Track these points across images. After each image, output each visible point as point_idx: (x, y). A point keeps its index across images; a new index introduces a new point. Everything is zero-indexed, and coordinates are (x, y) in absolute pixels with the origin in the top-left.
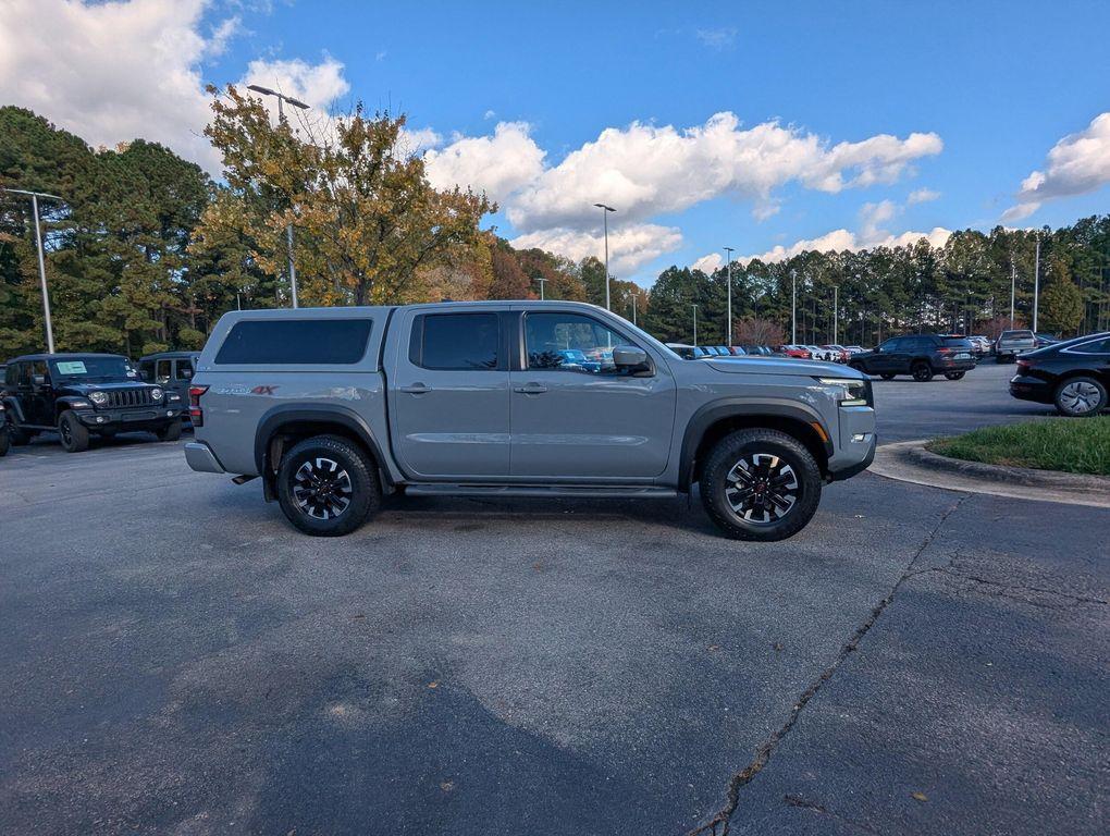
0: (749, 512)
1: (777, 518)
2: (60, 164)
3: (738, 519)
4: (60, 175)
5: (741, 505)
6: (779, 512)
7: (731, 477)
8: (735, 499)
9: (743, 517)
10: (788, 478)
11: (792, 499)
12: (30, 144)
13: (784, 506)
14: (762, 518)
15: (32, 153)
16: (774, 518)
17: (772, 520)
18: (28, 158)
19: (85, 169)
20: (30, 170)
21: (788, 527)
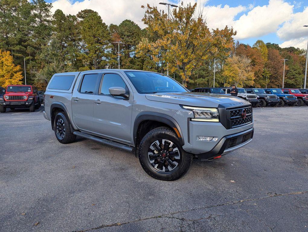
0: (157, 165)
1: (169, 171)
2: (133, 34)
3: (152, 168)
4: (133, 37)
5: (153, 161)
6: (170, 168)
7: (152, 148)
8: (151, 158)
9: (154, 167)
10: (176, 154)
11: (176, 164)
12: (127, 29)
13: (173, 166)
14: (162, 169)
15: (127, 32)
16: (167, 171)
17: (166, 171)
18: (126, 33)
19: (138, 34)
20: (126, 36)
21: (172, 176)
